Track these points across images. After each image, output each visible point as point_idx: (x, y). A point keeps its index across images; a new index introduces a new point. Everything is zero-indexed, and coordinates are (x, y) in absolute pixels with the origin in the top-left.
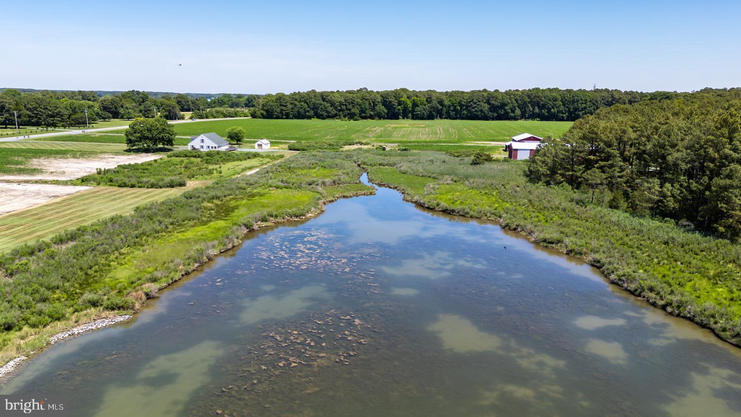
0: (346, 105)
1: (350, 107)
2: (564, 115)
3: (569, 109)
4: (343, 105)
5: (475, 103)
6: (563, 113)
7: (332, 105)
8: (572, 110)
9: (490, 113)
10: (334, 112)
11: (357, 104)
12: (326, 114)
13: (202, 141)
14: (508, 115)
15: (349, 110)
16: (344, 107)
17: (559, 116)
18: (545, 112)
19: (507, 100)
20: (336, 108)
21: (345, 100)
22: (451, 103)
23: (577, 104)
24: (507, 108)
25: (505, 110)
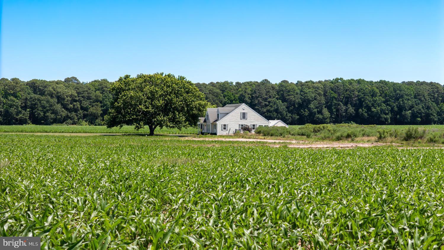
0: (80, 102)
1: (86, 104)
2: (388, 116)
3: (392, 109)
4: (76, 101)
5: (265, 100)
6: (386, 114)
7: (60, 99)
8: (396, 109)
9: (289, 115)
10: (64, 113)
11: (97, 101)
12: (53, 116)
13: (244, 116)
14: (314, 117)
15: (86, 109)
16: (78, 105)
17: (382, 118)
18: (363, 111)
19: (311, 95)
20: (65, 106)
21: (78, 93)
22: (228, 99)
23: (403, 101)
24: (312, 106)
25: (309, 109)
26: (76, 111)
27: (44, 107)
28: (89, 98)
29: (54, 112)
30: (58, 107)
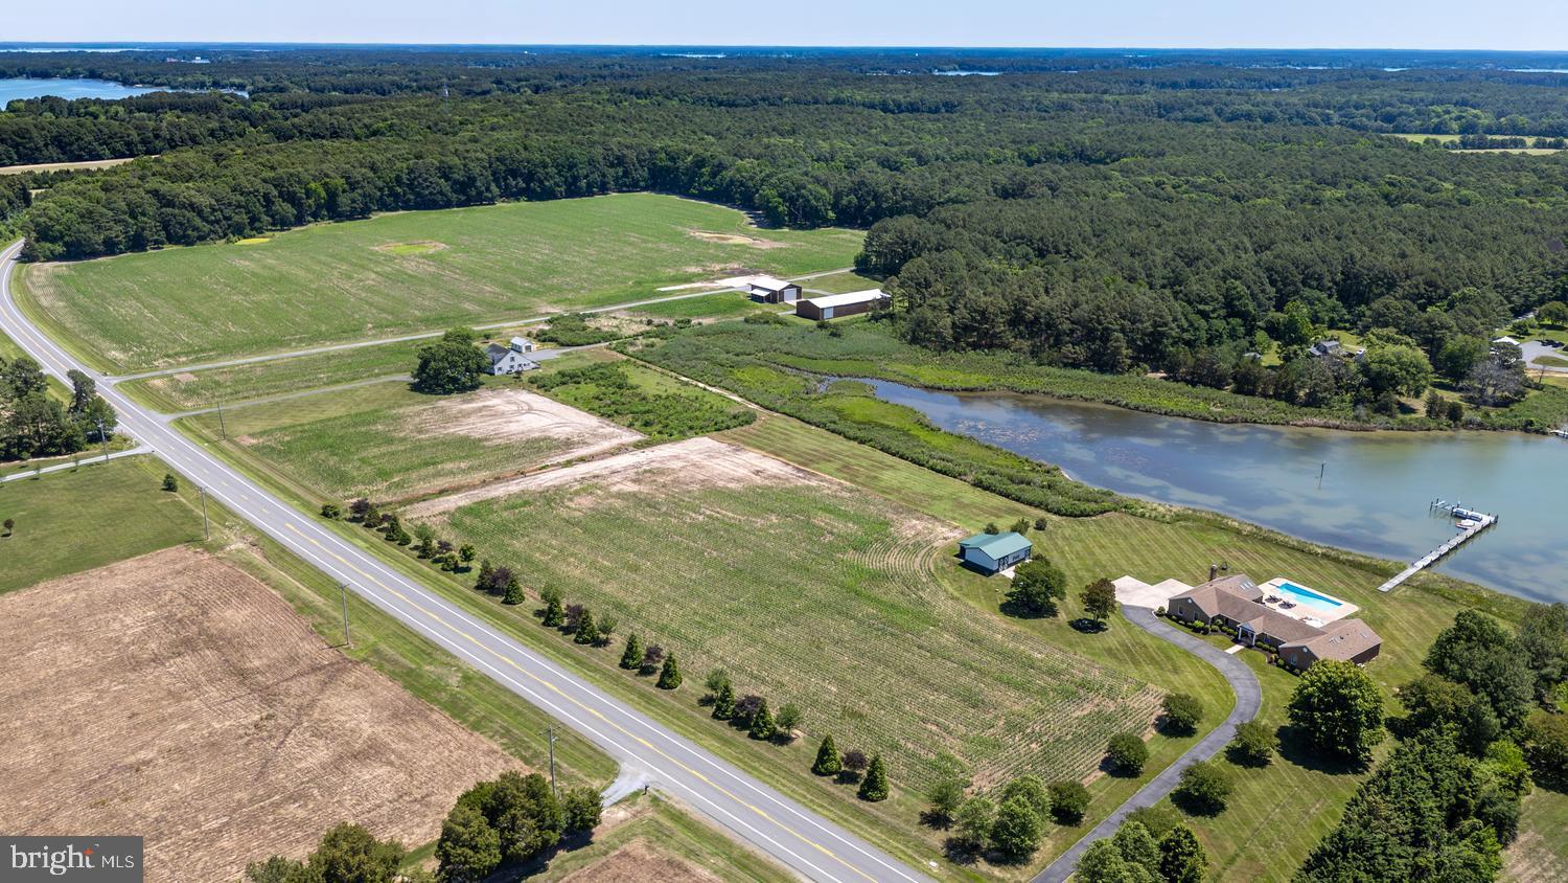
26: (218, 222)
27: (181, 224)
28: (230, 204)
29: (195, 229)
30: (198, 222)
